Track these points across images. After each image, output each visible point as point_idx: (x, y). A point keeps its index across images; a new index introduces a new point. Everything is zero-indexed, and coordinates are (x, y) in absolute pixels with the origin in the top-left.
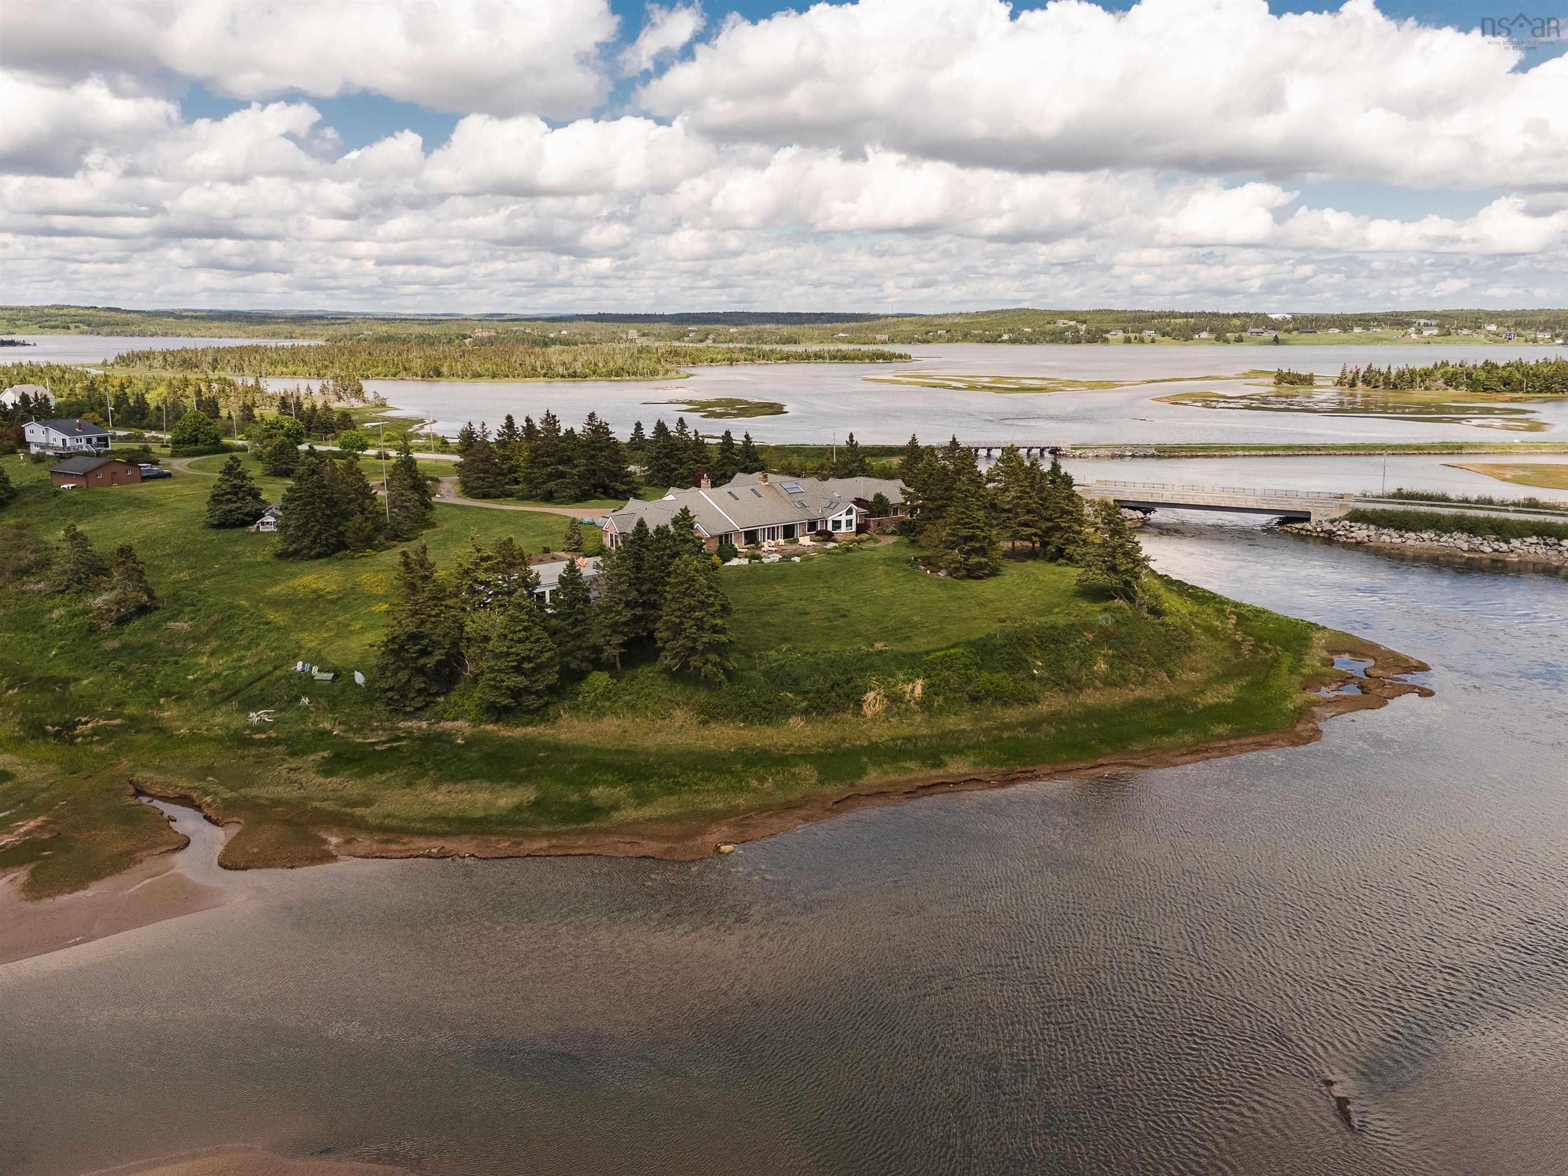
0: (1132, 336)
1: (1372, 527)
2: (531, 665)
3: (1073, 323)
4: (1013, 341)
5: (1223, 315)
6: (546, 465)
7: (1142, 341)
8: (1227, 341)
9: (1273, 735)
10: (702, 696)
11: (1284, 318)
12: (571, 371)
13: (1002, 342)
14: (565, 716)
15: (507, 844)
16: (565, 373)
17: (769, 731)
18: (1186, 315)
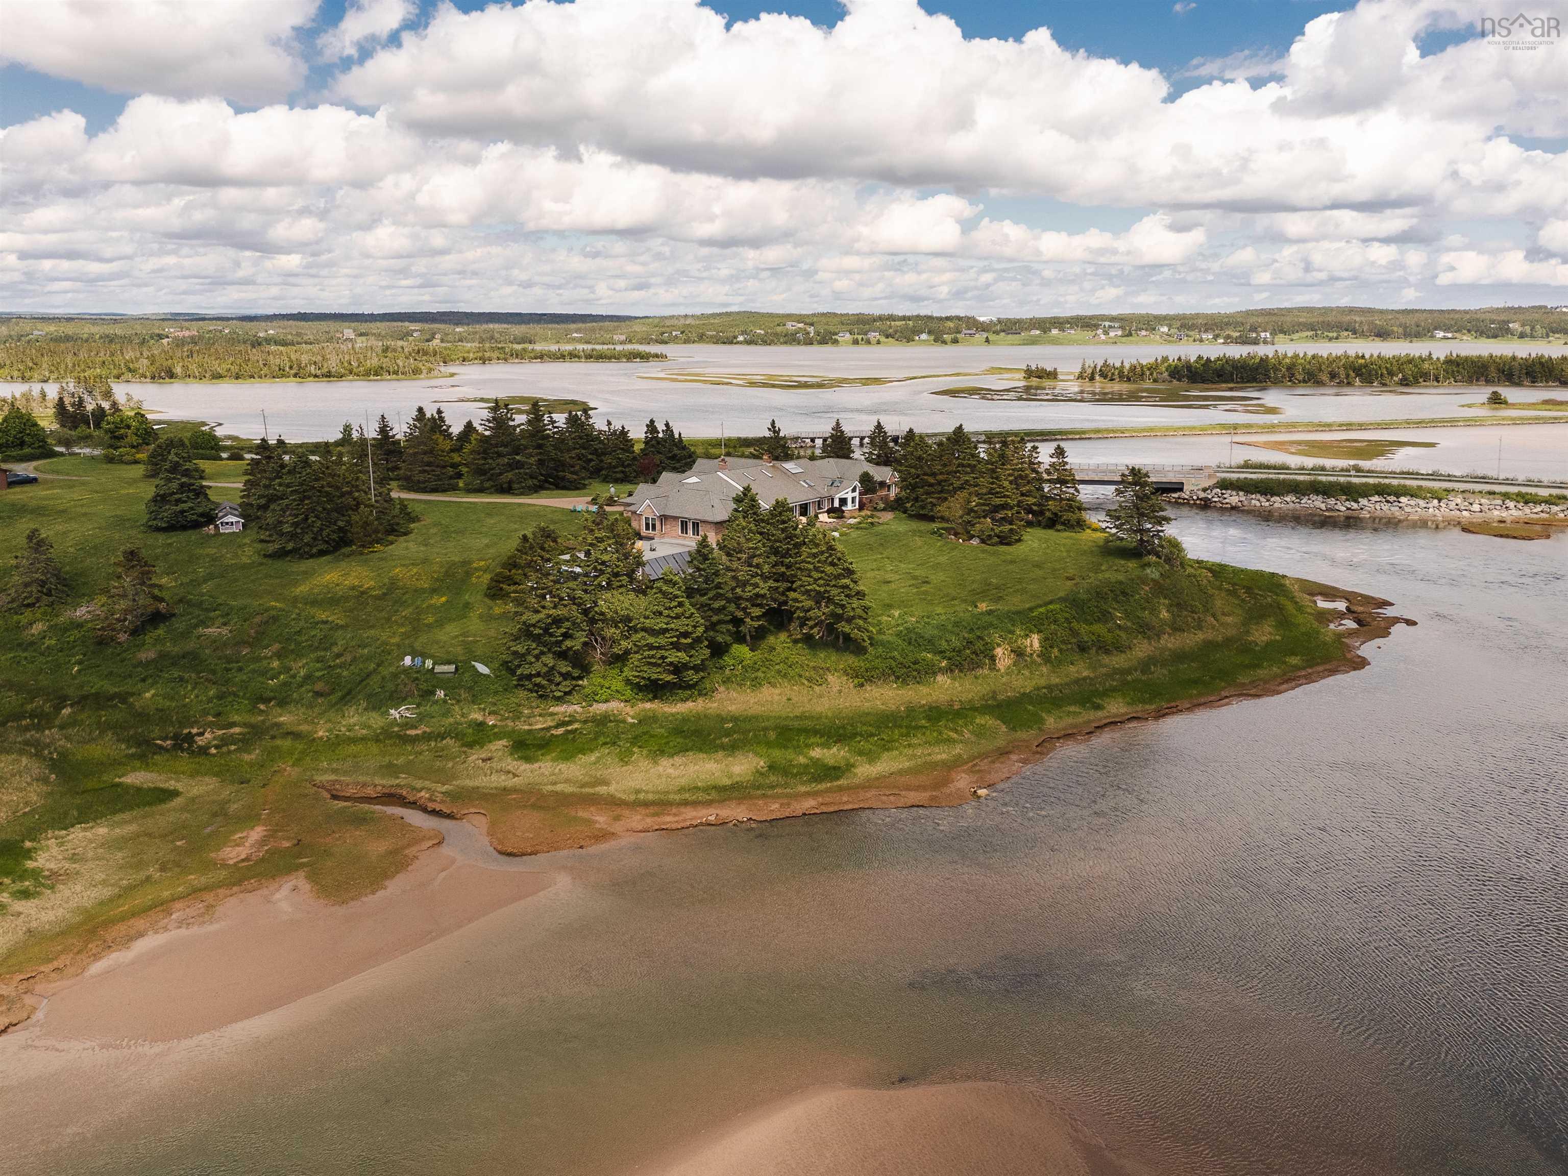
0: (860, 337)
1: (1241, 493)
2: (689, 641)
3: (801, 325)
4: (748, 342)
5: (937, 318)
6: (500, 455)
7: (869, 342)
8: (944, 342)
9: (1335, 663)
10: (851, 660)
11: (991, 321)
12: (325, 370)
13: (738, 343)
14: (722, 689)
15: (777, 806)
16: (319, 372)
17: (924, 690)
18: (904, 318)
